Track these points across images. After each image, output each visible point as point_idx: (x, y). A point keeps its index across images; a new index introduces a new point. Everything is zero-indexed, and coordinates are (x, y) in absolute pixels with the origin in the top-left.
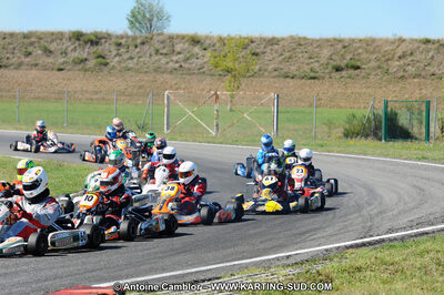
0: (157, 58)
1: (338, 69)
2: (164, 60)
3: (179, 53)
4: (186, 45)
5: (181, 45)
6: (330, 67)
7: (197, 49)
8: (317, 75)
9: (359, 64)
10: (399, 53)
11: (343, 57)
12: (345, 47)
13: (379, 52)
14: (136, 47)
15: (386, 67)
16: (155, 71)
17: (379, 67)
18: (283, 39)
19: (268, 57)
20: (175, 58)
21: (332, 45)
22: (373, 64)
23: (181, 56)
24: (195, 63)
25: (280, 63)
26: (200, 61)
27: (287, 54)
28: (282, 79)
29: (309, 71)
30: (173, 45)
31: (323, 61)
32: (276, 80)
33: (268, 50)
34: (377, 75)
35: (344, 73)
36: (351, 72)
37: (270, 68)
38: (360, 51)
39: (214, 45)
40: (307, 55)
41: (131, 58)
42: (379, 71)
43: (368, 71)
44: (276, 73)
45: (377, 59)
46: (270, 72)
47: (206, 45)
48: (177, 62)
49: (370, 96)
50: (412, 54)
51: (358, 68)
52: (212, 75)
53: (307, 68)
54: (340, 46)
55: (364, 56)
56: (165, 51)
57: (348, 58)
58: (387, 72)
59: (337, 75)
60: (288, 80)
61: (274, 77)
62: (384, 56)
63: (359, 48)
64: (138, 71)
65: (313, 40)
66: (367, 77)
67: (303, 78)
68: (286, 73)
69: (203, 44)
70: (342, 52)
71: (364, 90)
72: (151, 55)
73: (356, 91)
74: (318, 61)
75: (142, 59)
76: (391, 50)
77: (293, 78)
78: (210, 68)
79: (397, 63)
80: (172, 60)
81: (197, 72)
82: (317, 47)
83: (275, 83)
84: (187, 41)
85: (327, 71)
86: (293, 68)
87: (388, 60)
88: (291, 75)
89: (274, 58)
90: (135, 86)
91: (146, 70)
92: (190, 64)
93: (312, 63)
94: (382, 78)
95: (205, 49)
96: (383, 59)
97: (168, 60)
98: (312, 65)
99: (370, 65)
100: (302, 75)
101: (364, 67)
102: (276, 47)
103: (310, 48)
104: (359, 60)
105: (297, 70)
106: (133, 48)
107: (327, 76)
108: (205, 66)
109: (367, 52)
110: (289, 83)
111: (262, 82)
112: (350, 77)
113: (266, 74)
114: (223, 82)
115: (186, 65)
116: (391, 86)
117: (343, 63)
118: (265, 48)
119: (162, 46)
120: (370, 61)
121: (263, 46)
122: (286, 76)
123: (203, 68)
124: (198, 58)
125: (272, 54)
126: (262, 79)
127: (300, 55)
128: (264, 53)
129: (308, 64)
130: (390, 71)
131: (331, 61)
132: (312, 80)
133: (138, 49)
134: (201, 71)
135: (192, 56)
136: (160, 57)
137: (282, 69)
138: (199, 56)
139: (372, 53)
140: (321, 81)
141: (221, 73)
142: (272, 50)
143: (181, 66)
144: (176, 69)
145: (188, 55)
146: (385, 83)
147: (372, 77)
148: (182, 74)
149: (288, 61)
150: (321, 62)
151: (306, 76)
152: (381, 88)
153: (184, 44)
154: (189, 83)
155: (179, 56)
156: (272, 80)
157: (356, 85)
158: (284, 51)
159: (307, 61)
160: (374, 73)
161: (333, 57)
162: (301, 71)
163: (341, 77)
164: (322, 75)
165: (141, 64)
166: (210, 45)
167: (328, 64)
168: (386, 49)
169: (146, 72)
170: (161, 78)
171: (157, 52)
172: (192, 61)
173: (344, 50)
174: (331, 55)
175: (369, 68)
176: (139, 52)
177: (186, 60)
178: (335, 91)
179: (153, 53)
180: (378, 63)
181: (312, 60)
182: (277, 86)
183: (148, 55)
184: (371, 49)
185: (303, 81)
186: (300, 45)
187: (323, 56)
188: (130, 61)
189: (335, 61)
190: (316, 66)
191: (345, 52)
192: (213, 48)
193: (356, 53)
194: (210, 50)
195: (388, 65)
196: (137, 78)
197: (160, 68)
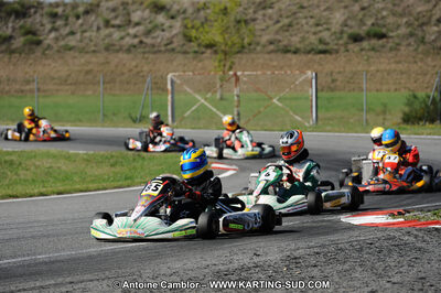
0: (107, 31)
1: (356, 39)
2: (117, 35)
3: (137, 24)
4: (147, 12)
5: (139, 13)
6: (345, 36)
7: (161, 18)
8: (327, 48)
9: (384, 30)
10: (437, 14)
11: (362, 22)
12: (363, 9)
13: (410, 14)
14: (78, 17)
15: (420, 34)
16: (107, 49)
17: (411, 35)
18: (278, 1)
19: (259, 26)
20: (132, 31)
21: (346, 7)
22: (403, 30)
23: (141, 28)
24: (160, 37)
25: (277, 33)
26: (167, 35)
27: (286, 21)
28: (280, 56)
29: (316, 42)
30: (129, 14)
31: (335, 27)
32: (273, 56)
33: (259, 15)
34: (409, 45)
35: (365, 44)
36: (374, 42)
37: (264, 39)
38: (385, 13)
39: (184, 12)
40: (312, 21)
41: (72, 33)
42: (412, 40)
43: (397, 41)
44: (272, 47)
45: (408, 24)
46: (264, 46)
47: (173, 12)
48: (135, 36)
49: (402, 73)
51: (381, 36)
52: (185, 53)
53: (313, 39)
54: (356, 7)
55: (391, 20)
56: (117, 22)
57: (369, 23)
58: (423, 41)
59: (354, 47)
60: (289, 55)
61: (270, 53)
62: (417, 20)
63: (383, 9)
64: (83, 51)
65: (319, 1)
66: (396, 48)
67: (309, 52)
68: (286, 46)
69: (169, 10)
70: (360, 16)
71: (393, 66)
72: (99, 29)
73: (382, 67)
74: (328, 29)
75: (87, 34)
76: (427, 11)
77: (295, 53)
78: (181, 43)
79: (436, 29)
80: (128, 34)
81: (163, 48)
82: (325, 10)
83: (271, 60)
84: (147, 8)
85: (341, 42)
86: (295, 39)
87: (423, 24)
88: (293, 49)
89: (268, 27)
90: (80, 72)
91: (93, 48)
92: (153, 38)
93: (320, 31)
94: (416, 50)
95: (173, 18)
96: (416, 23)
97: (123, 34)
98: (321, 35)
99: (399, 32)
100: (309, 48)
101: (391, 34)
102: (270, 11)
103: (316, 11)
104: (384, 26)
105: (300, 42)
106: (74, 19)
107: (342, 49)
108: (175, 40)
109: (394, 15)
110: (291, 60)
111: (253, 60)
112: (373, 49)
113: (259, 48)
114: (200, 61)
115: (148, 41)
116: (429, 59)
117: (363, 31)
118: (255, 12)
119: (113, 15)
120: (399, 26)
121: (251, 11)
122: (286, 51)
123: (171, 43)
124: (163, 30)
125: (265, 21)
126: (253, 56)
127: (304, 21)
128: (254, 20)
129: (315, 33)
130: (426, 40)
131: (345, 29)
132: (322, 56)
133: (80, 21)
134: (169, 47)
135: (156, 27)
136: (112, 30)
137: (280, 41)
138: (165, 27)
139: (402, 16)
140: (334, 56)
141: (196, 49)
142: (264, 15)
143: (141, 42)
144: (135, 46)
145: (150, 26)
146: (420, 56)
147: (402, 48)
148: (144, 53)
149: (287, 31)
150: (333, 30)
151: (313, 49)
152: (415, 62)
153: (143, 11)
154: (154, 64)
155: (137, 28)
156: (267, 56)
157: (382, 60)
158: (281, 16)
159: (313, 30)
160: (404, 43)
161: (349, 22)
162: (307, 43)
163: (362, 50)
164: (335, 47)
165: (87, 41)
166: (178, 11)
167: (342, 32)
168: (419, 9)
169: (94, 51)
170: (115, 59)
171: (107, 23)
172: (155, 35)
173: (362, 13)
174: (346, 20)
175: (398, 36)
176: (82, 25)
177: (148, 33)
178: (354, 69)
179: (102, 25)
180: (409, 29)
181: (320, 28)
182: (275, 63)
183: (95, 28)
184: (399, 10)
185: (310, 56)
186: (302, 7)
187: (334, 21)
188: (71, 38)
189: (351, 27)
190: (325, 35)
191: (364, 15)
192: (183, 16)
193: (379, 16)
194: (179, 19)
195: (423, 31)
196: (83, 61)
197: (113, 45)
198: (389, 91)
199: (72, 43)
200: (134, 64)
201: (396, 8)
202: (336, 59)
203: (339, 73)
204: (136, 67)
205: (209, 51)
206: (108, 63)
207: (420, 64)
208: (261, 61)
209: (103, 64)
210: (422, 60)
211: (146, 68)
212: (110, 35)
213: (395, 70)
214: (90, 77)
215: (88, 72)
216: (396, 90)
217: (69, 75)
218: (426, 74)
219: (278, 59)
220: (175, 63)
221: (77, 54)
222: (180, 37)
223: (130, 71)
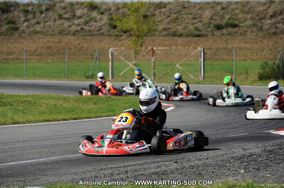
0: (60, 22)
1: (219, 27)
2: (66, 24)
3: (80, 17)
4: (85, 10)
5: (80, 10)
6: (212, 26)
7: (94, 14)
8: (201, 33)
9: (236, 22)
10: (270, 12)
11: (222, 17)
12: (223, 9)
13: (253, 12)
14: (42, 13)
15: (260, 24)
16: (60, 33)
17: (254, 25)
18: (169, 3)
19: (158, 18)
20: (76, 22)
21: (212, 8)
22: (249, 22)
23: (82, 20)
24: (94, 26)
25: (169, 23)
26: (99, 24)
27: (174, 16)
28: (171, 38)
29: (194, 30)
30: (74, 11)
31: (206, 20)
32: (166, 38)
33: (157, 12)
34: (253, 31)
35: (224, 31)
36: (230, 29)
37: (161, 27)
38: (237, 11)
39: (110, 10)
40: (191, 16)
41: (38, 23)
42: (254, 29)
43: (245, 29)
44: (165, 33)
45: (252, 19)
46: (160, 32)
47: (102, 10)
48: (78, 25)
49: (248, 49)
50: (281, 13)
51: (235, 26)
52: (110, 36)
53: (191, 27)
54: (219, 8)
55: (241, 16)
56: (67, 16)
57: (227, 17)
58: (261, 29)
59: (218, 33)
60: (176, 38)
61: (164, 36)
62: (258, 16)
63: (236, 9)
64: (45, 34)
65: (195, 3)
66: (244, 33)
67: (189, 36)
68: (174, 32)
69: (99, 9)
70: (221, 13)
71: (243, 45)
72: (55, 20)
73: (236, 45)
74: (201, 21)
75: (48, 24)
76: (264, 10)
77: (180, 36)
78: (108, 29)
79: (269, 21)
80: (74, 24)
81: (96, 33)
82: (199, 9)
83: (165, 41)
84: (86, 7)
85: (209, 30)
86: (180, 28)
87: (261, 19)
88: (179, 34)
89: (162, 20)
90: (44, 47)
91: (52, 32)
92: (90, 26)
93: (196, 23)
94: (257, 35)
95: (102, 13)
96: (257, 18)
97: (70, 23)
98: (196, 25)
99: (246, 23)
100: (189, 33)
101: (241, 25)
102: (164, 10)
103: (193, 10)
104: (237, 19)
105: (183, 29)
106: (39, 14)
107: (210, 34)
108: (104, 28)
109: (243, 12)
110: (177, 41)
111: (154, 40)
112: (230, 34)
113: (157, 33)
114: (120, 41)
115: (87, 28)
116: (266, 41)
117: (223, 22)
118: (154, 10)
119: (64, 11)
120: (246, 20)
121: (152, 10)
122: (174, 35)
123: (101, 29)
124: (96, 21)
125: (160, 16)
126: (153, 38)
127: (185, 16)
128: (154, 15)
129: (193, 24)
130: (264, 29)
131: (212, 21)
132: (197, 38)
133: (43, 15)
134: (100, 32)
135: (91, 19)
136: (63, 21)
137: (170, 29)
138: (97, 19)
139: (248, 13)
140: (205, 38)
141: (117, 33)
142: (160, 12)
143: (82, 29)
144: (78, 31)
145: (87, 19)
146: (260, 39)
147: (248, 34)
148: (84, 36)
149: (175, 22)
150: (204, 22)
151: (191, 34)
152: (257, 42)
153: (83, 9)
154: (91, 43)
155: (79, 20)
156: (162, 38)
157: (235, 41)
158: (171, 13)
159: (192, 21)
160: (250, 30)
161: (214, 17)
162: (187, 30)
163: (223, 34)
164: (206, 33)
165: (47, 28)
166: (106, 9)
167: (210, 23)
168: (259, 9)
169: (52, 34)
170: (66, 39)
171: (60, 17)
172: (91, 24)
173: (222, 11)
174: (212, 16)
175: (245, 26)
176: (44, 18)
177: (86, 23)
178: (217, 46)
179: (57, 18)
180: (253, 22)
181: (196, 21)
182: (167, 43)
183: (52, 20)
184: (247, 9)
185: (189, 38)
186: (184, 7)
187: (205, 16)
188: (37, 26)
189: (216, 20)
190: (199, 25)
191: (224, 13)
192: (108, 12)
193: (234, 13)
194: (106, 14)
195: (261, 23)
196: (45, 40)
197: (64, 31)
198: (240, 60)
199: (39, 29)
200: (78, 42)
201: (244, 8)
202: (206, 40)
203: (208, 49)
204: (79, 44)
205: (125, 35)
206: (61, 42)
207: (259, 44)
208: (158, 41)
209: (58, 42)
210: (261, 41)
211: (85, 46)
212: (62, 24)
213: (244, 48)
214: (50, 51)
215: (48, 48)
216: (244, 60)
217: (36, 50)
218: (263, 51)
219: (169, 40)
220: (104, 42)
221: (41, 36)
222: (107, 26)
223: (76, 47)
